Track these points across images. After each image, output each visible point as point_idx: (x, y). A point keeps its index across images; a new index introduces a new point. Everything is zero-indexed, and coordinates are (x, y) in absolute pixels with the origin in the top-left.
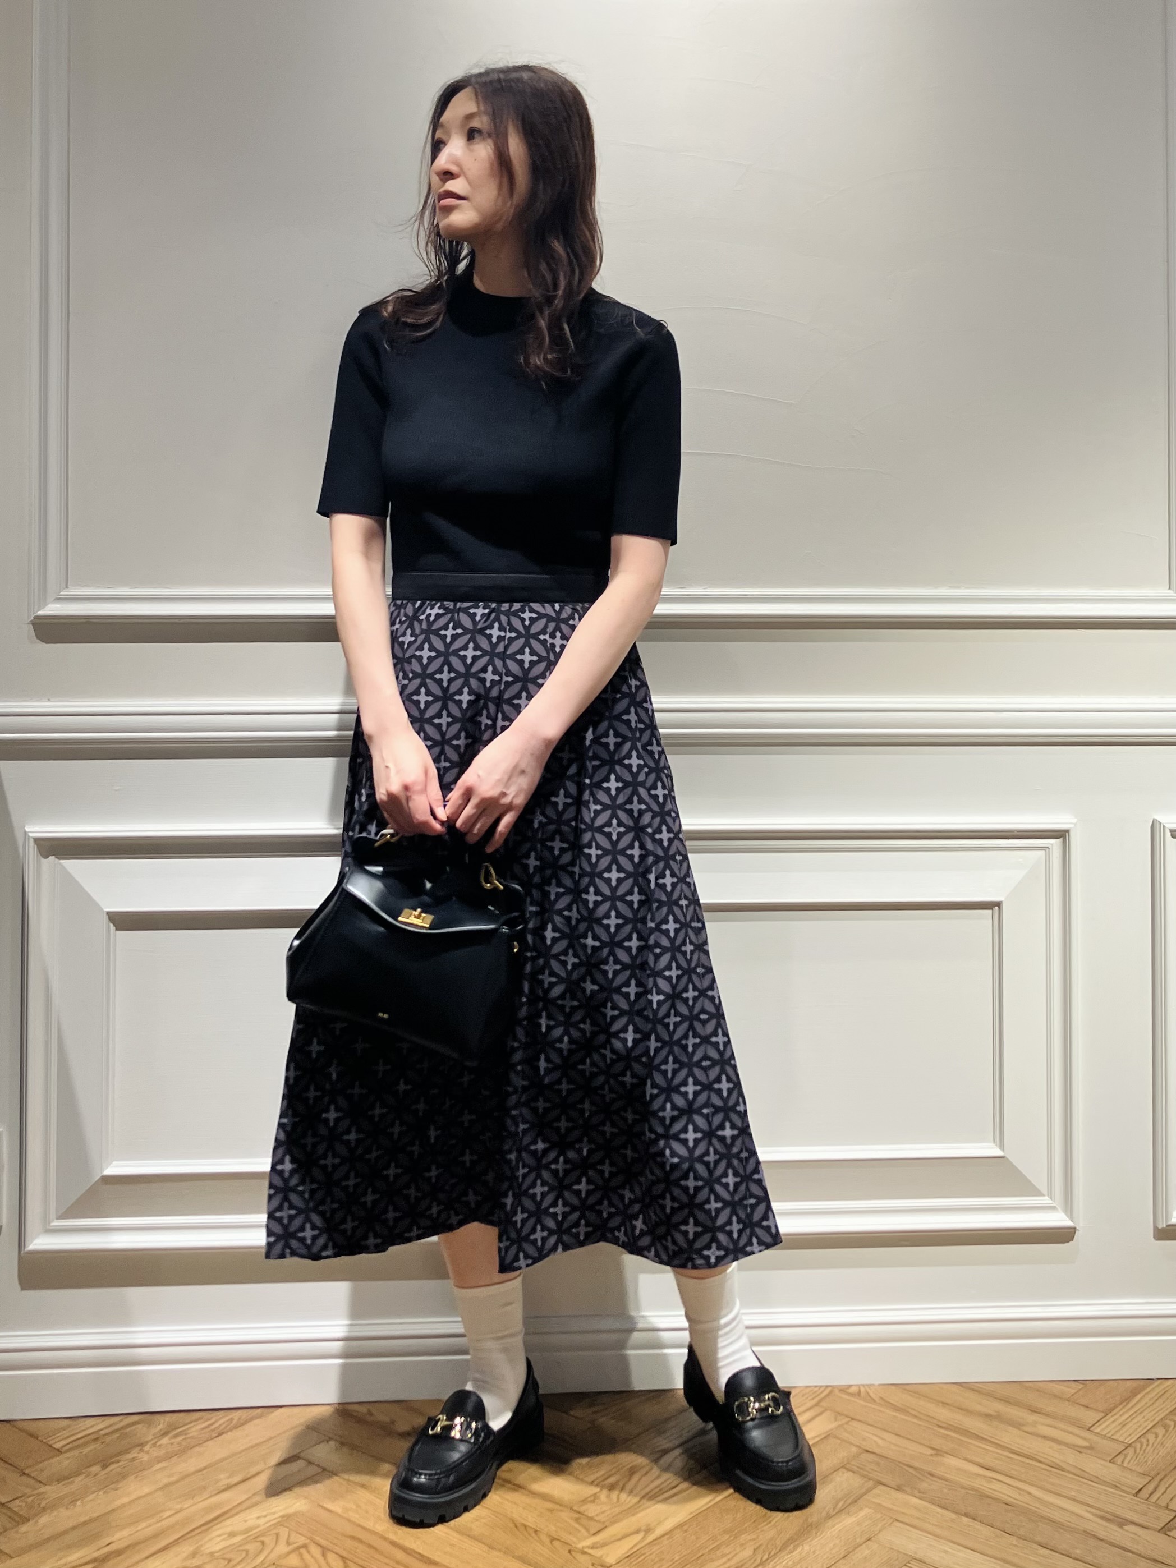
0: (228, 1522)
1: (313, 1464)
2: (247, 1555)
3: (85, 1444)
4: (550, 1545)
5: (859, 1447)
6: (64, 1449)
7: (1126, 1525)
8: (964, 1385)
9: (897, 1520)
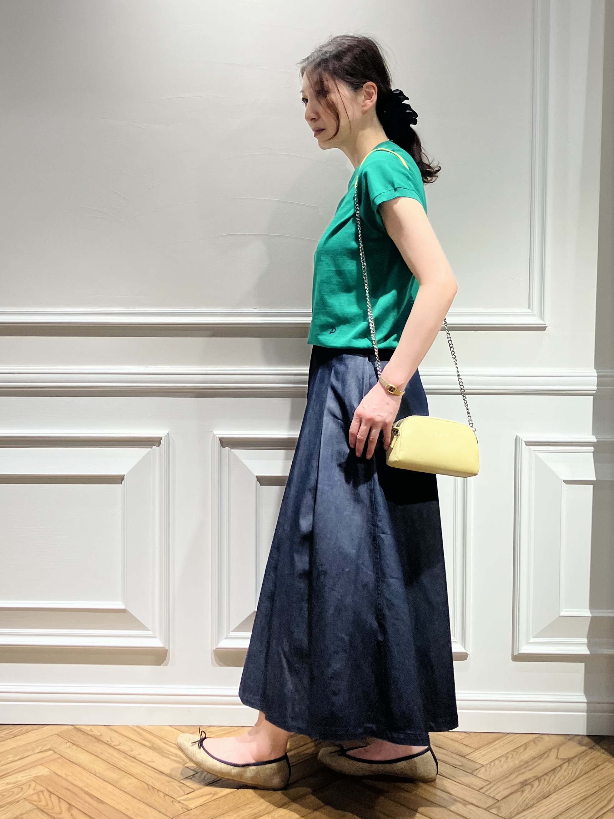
1: (56, 753)
4: (163, 797)
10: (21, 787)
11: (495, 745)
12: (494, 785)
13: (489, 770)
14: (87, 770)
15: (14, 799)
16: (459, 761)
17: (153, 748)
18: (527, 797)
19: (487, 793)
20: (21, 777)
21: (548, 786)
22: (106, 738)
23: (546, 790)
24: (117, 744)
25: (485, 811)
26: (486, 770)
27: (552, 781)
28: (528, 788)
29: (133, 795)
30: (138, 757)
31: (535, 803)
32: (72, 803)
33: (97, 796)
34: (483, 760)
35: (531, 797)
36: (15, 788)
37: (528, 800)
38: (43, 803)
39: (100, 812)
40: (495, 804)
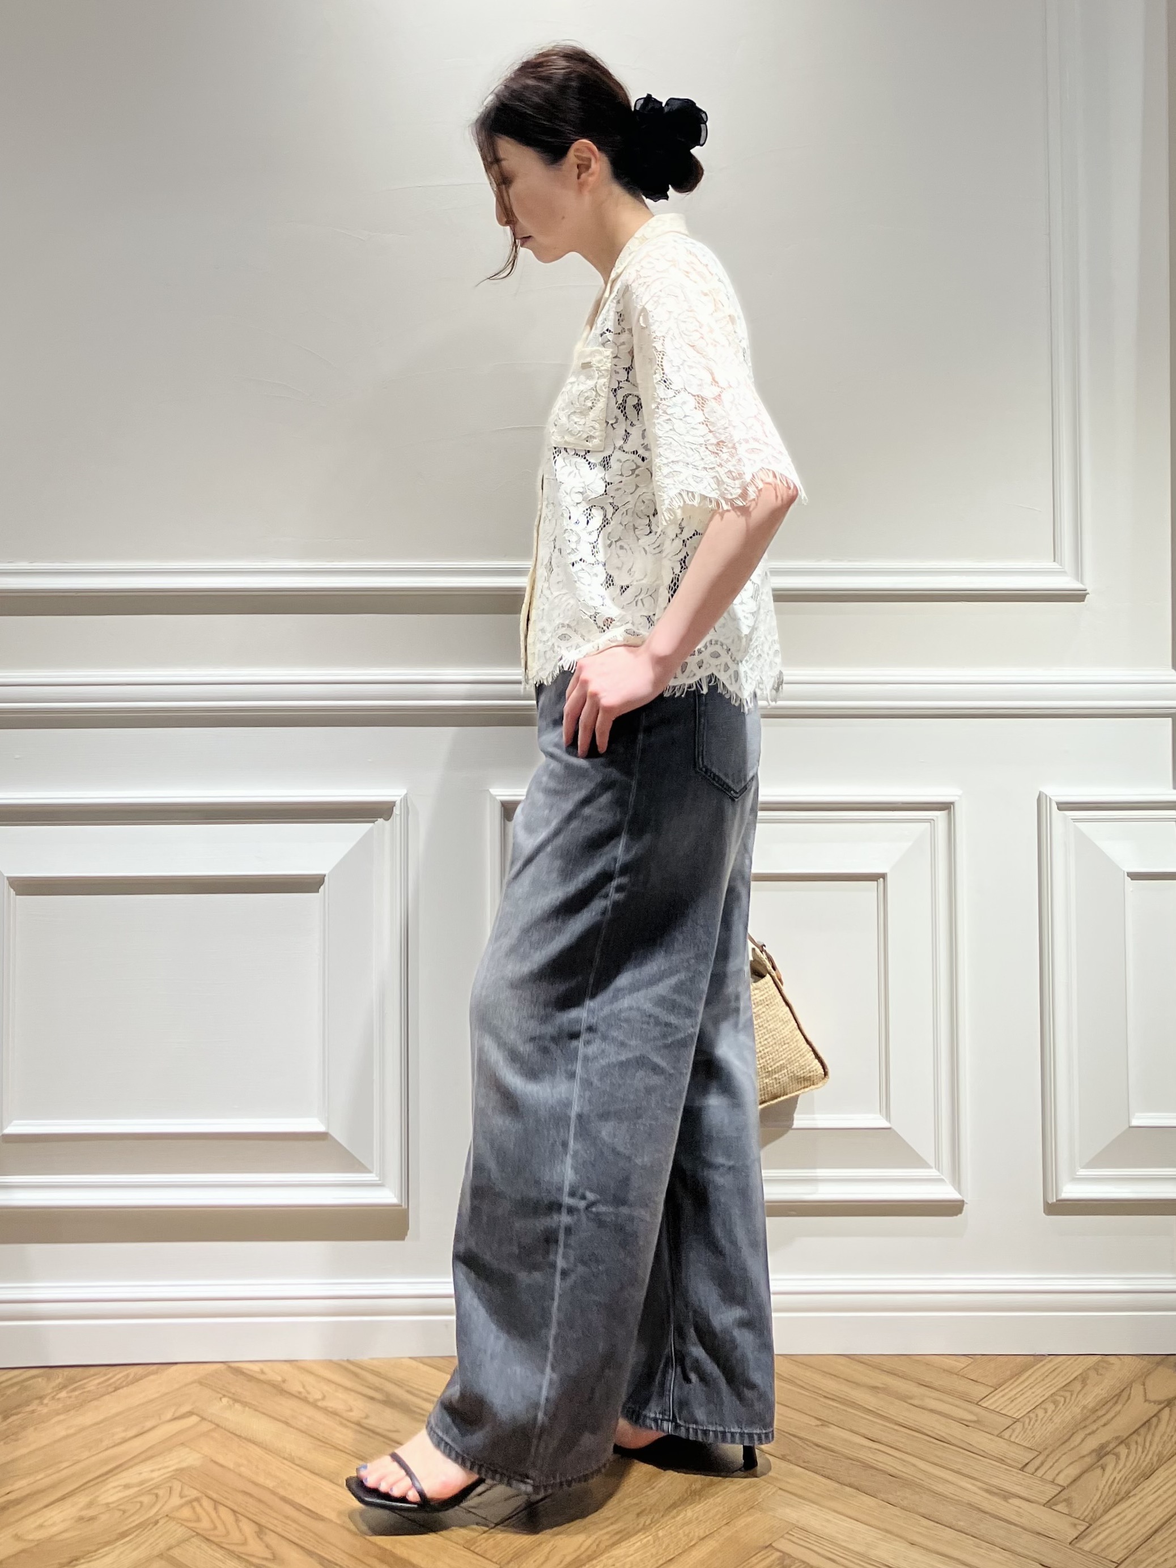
10: (152, 1492)
11: (1027, 1378)
12: (1048, 1456)
13: (1030, 1427)
17: (389, 1402)
18: (1115, 1478)
19: (1040, 1473)
20: (147, 1472)
21: (1146, 1455)
22: (295, 1387)
23: (1145, 1463)
24: (320, 1397)
25: (1042, 1507)
27: (1151, 1445)
28: (1110, 1459)
30: (365, 1422)
31: (1131, 1488)
32: (263, 1521)
33: (307, 1506)
34: (1014, 1410)
35: (1121, 1478)
36: (143, 1494)
37: (1118, 1483)
39: (322, 1538)
40: (1061, 1494)
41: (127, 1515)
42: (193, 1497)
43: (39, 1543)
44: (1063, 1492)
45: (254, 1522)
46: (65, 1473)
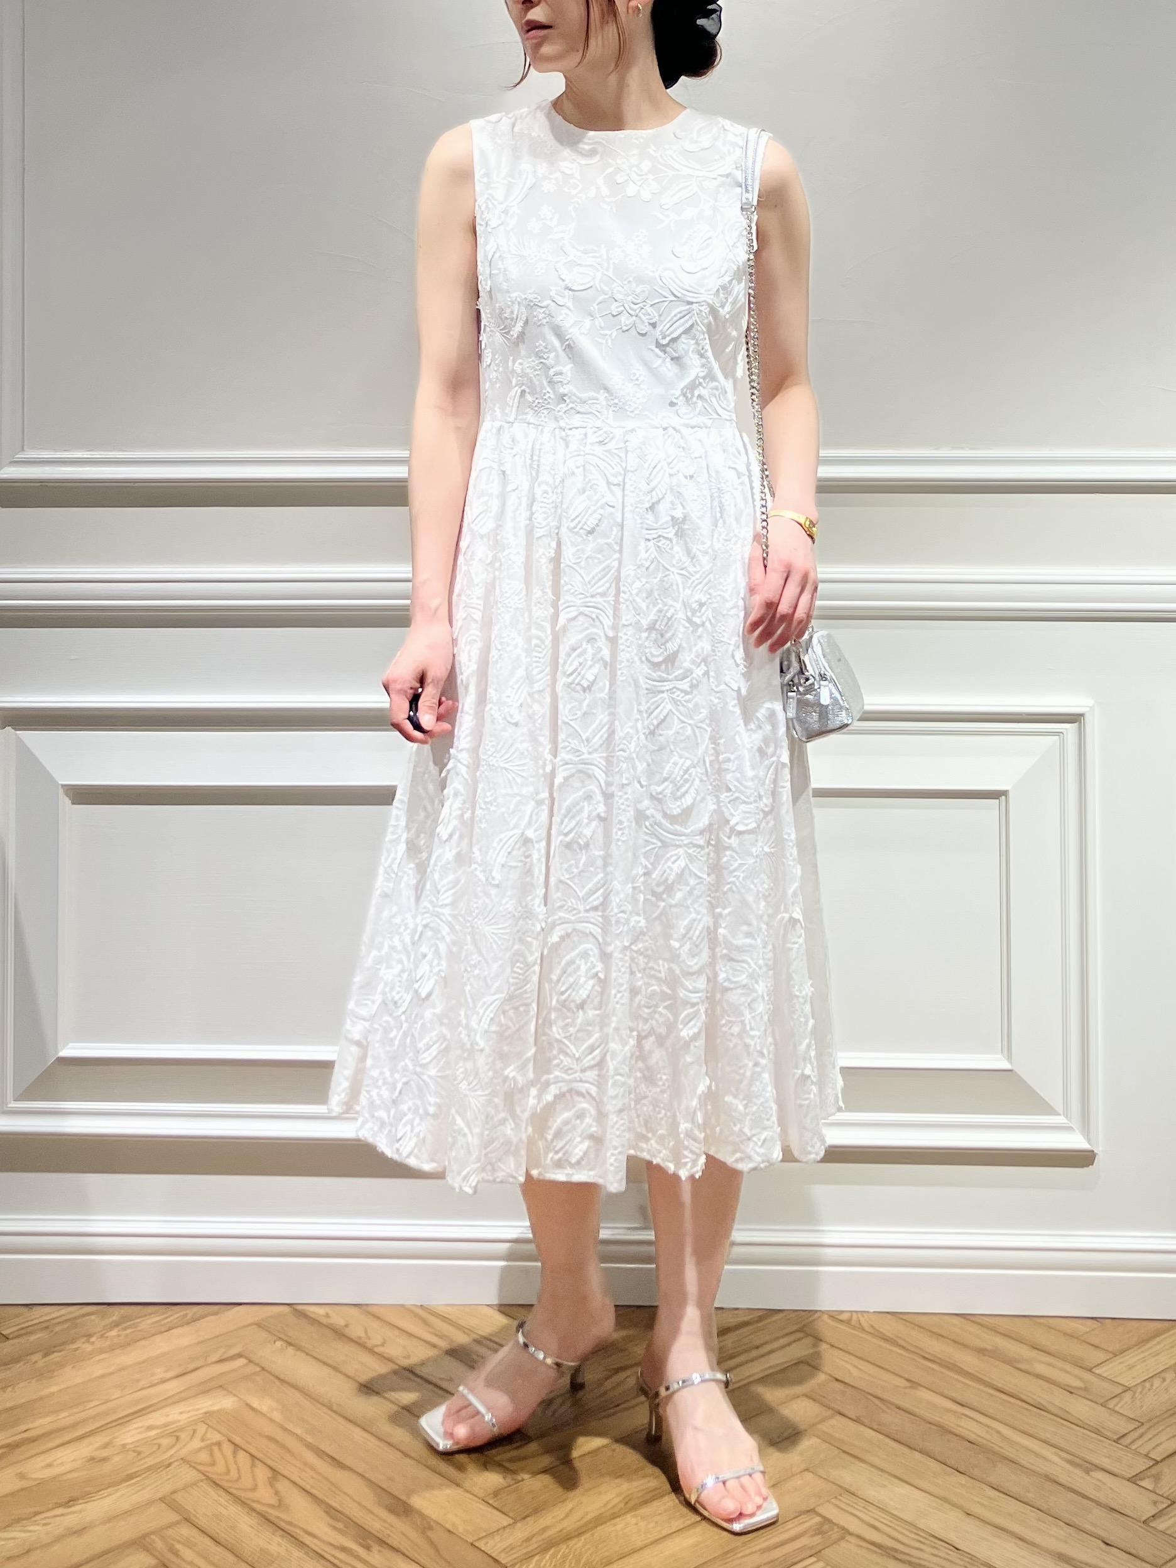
0: (150, 1416)
2: (159, 1448)
3: (31, 1333)
5: (830, 1375)
6: (11, 1337)
7: (1092, 1471)
8: (968, 1317)
9: (844, 1452)
14: (314, 1399)
15: (159, 1460)
16: (1081, 1379)
22: (356, 1331)
24: (379, 1343)
26: (1133, 1398)
29: (403, 1449)
32: (280, 1467)
38: (220, 1468)
41: (142, 1456)
42: (214, 1441)
43: (42, 1483)
44: (1155, 1467)
45: (268, 1466)
46: (92, 1412)
